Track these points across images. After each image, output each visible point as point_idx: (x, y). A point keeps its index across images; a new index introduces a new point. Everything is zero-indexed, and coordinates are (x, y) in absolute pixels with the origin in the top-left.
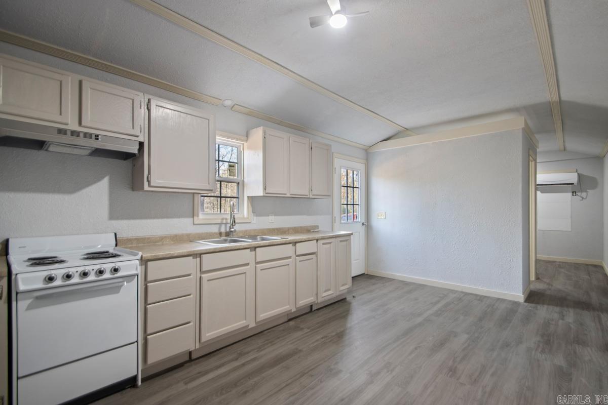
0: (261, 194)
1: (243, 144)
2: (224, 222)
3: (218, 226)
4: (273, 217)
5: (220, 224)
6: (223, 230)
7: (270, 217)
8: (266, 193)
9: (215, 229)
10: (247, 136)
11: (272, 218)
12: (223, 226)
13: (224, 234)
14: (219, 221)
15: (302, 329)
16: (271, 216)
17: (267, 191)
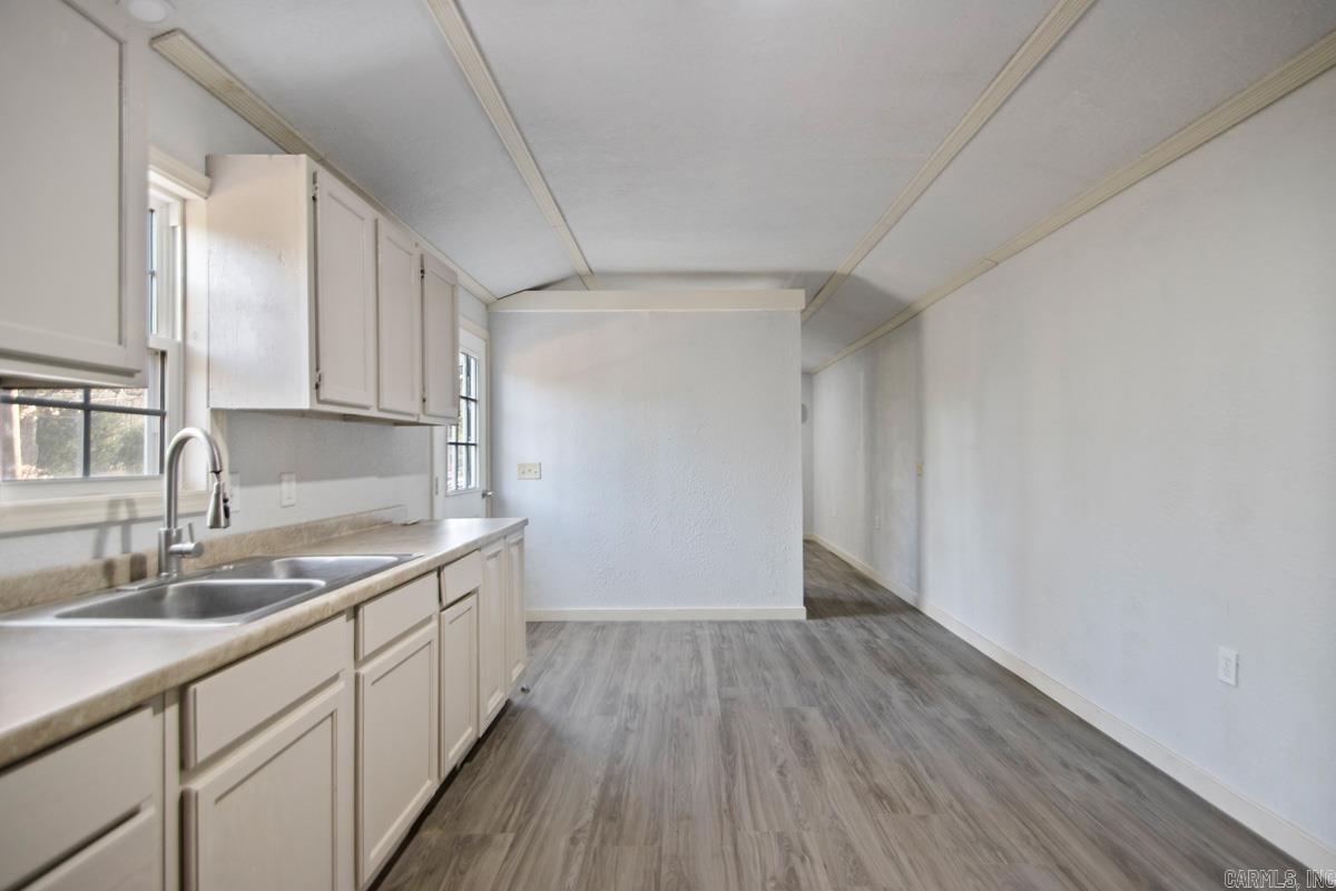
0: (303, 401)
1: (184, 201)
2: (123, 514)
3: (90, 535)
4: (294, 484)
5: (101, 527)
6: (113, 550)
7: (285, 486)
8: (319, 401)
9: (75, 553)
10: (208, 174)
11: (289, 490)
12: (115, 534)
13: (123, 573)
14: (100, 515)
15: (485, 840)
16: (289, 481)
17: (325, 394)
